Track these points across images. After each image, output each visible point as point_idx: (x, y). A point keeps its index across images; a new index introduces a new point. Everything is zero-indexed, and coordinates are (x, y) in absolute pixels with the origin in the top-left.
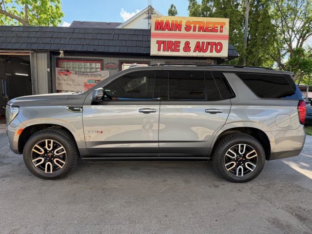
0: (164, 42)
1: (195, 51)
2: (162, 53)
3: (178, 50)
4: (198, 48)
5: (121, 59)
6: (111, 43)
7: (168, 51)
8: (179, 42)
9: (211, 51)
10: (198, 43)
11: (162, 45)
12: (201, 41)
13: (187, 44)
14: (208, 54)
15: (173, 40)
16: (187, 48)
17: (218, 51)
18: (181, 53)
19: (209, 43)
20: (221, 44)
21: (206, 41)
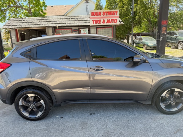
0: (95, 20)
1: (107, 23)
2: (95, 24)
3: (101, 23)
4: (108, 22)
5: (79, 27)
6: (75, 22)
7: (97, 23)
8: (101, 20)
9: (113, 23)
10: (108, 20)
11: (94, 22)
12: (109, 19)
13: (104, 20)
14: (112, 24)
15: (99, 19)
16: (104, 22)
17: (115, 22)
18: (102, 24)
19: (112, 20)
20: (116, 20)
21: (111, 19)
